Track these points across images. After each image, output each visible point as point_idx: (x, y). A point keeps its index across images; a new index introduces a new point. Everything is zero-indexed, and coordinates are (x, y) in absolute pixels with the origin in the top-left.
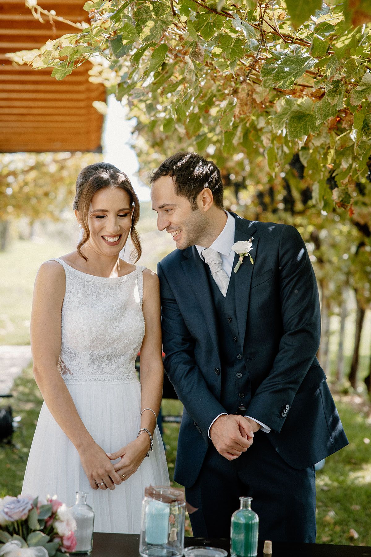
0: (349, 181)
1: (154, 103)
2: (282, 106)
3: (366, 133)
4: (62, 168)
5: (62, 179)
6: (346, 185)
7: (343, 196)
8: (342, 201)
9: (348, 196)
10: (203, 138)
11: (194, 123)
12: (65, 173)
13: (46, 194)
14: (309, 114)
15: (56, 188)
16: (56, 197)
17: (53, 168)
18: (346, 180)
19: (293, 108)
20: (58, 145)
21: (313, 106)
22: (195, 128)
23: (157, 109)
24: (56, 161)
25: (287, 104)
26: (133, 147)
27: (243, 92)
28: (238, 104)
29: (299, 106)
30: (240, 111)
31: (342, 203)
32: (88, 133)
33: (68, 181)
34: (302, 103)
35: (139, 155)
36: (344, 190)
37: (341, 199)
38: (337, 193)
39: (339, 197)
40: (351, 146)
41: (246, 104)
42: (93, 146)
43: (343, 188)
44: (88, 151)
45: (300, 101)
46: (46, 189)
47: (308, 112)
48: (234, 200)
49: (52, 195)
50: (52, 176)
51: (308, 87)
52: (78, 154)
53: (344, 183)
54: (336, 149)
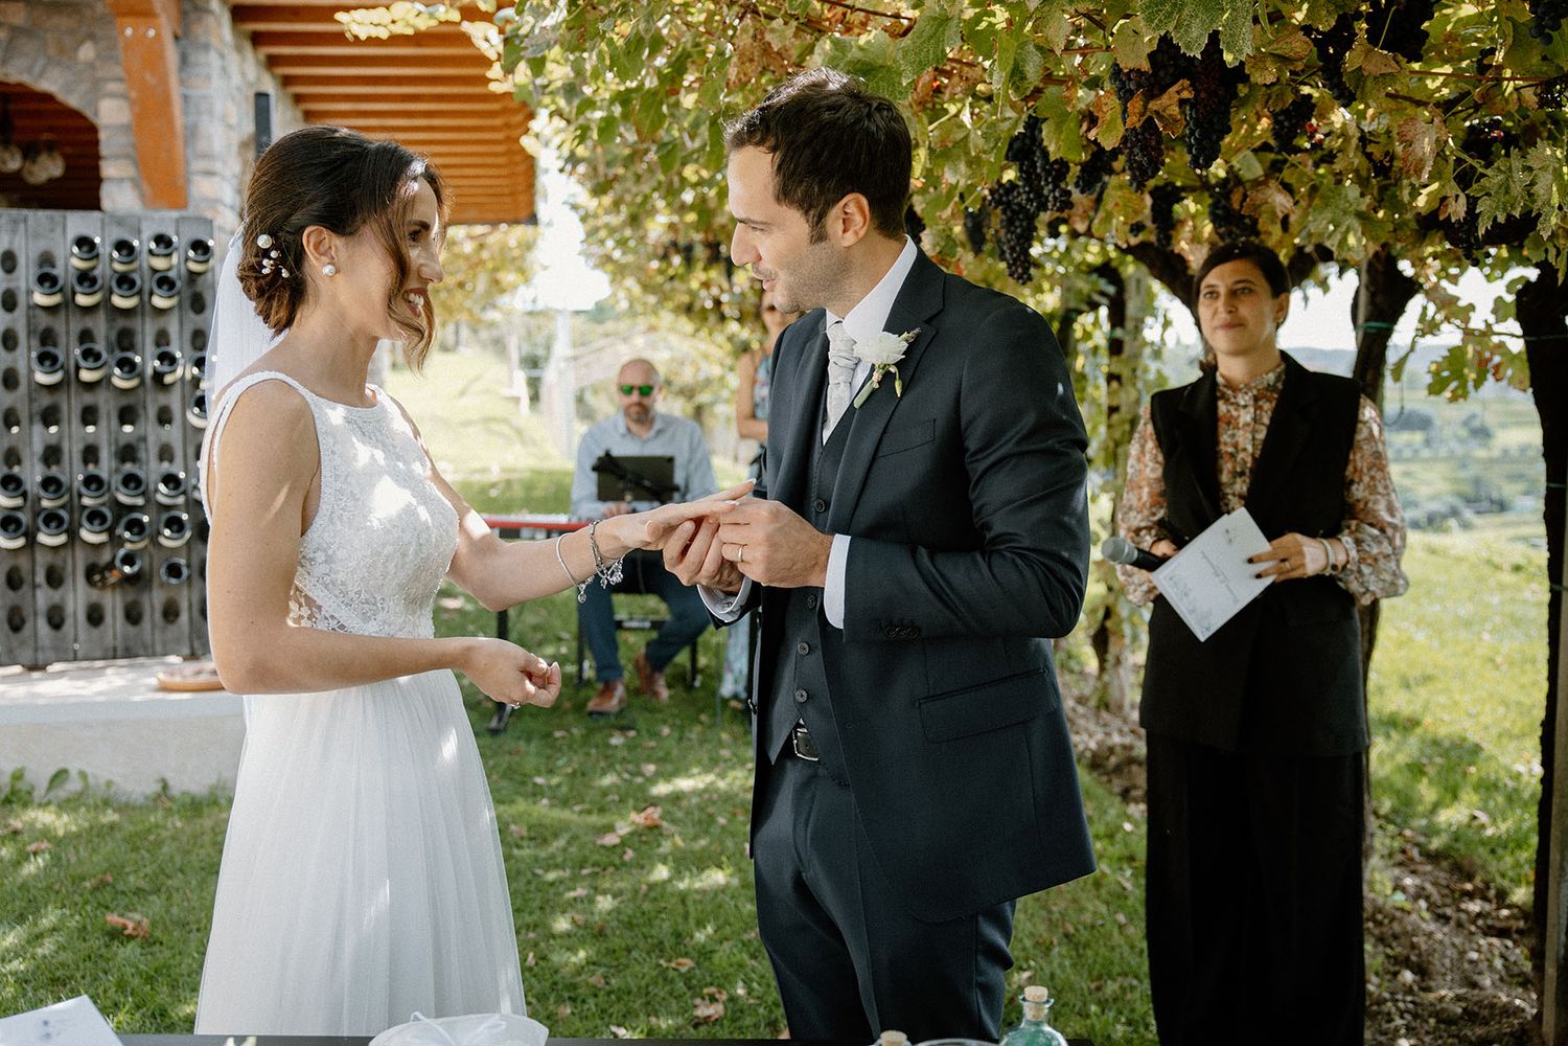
0: (953, 214)
1: (578, 82)
2: (826, 54)
3: (1018, 88)
4: (482, 246)
5: (482, 262)
6: (947, 221)
7: (943, 244)
8: (940, 253)
9: (951, 243)
10: (670, 147)
11: (652, 112)
12: (485, 255)
13: (461, 285)
14: (881, 67)
15: (474, 276)
16: (474, 288)
17: (468, 247)
18: (948, 211)
19: (849, 55)
20: (472, 214)
21: (891, 48)
22: (652, 122)
23: (583, 93)
24: (472, 238)
25: (837, 50)
26: (575, 207)
27: (745, 36)
28: (735, 59)
29: (861, 49)
30: (738, 73)
31: (940, 257)
32: (512, 194)
33: (490, 265)
34: (868, 42)
35: (584, 219)
36: (944, 230)
37: (938, 249)
38: (930, 237)
39: (934, 246)
40: (961, 140)
41: (751, 60)
42: (523, 214)
43: (941, 227)
44: (517, 222)
45: (862, 40)
46: (460, 277)
47: (880, 62)
48: (726, 285)
49: (469, 286)
50: (467, 258)
51: (876, 13)
52: (503, 227)
53: (944, 217)
54: (930, 148)
